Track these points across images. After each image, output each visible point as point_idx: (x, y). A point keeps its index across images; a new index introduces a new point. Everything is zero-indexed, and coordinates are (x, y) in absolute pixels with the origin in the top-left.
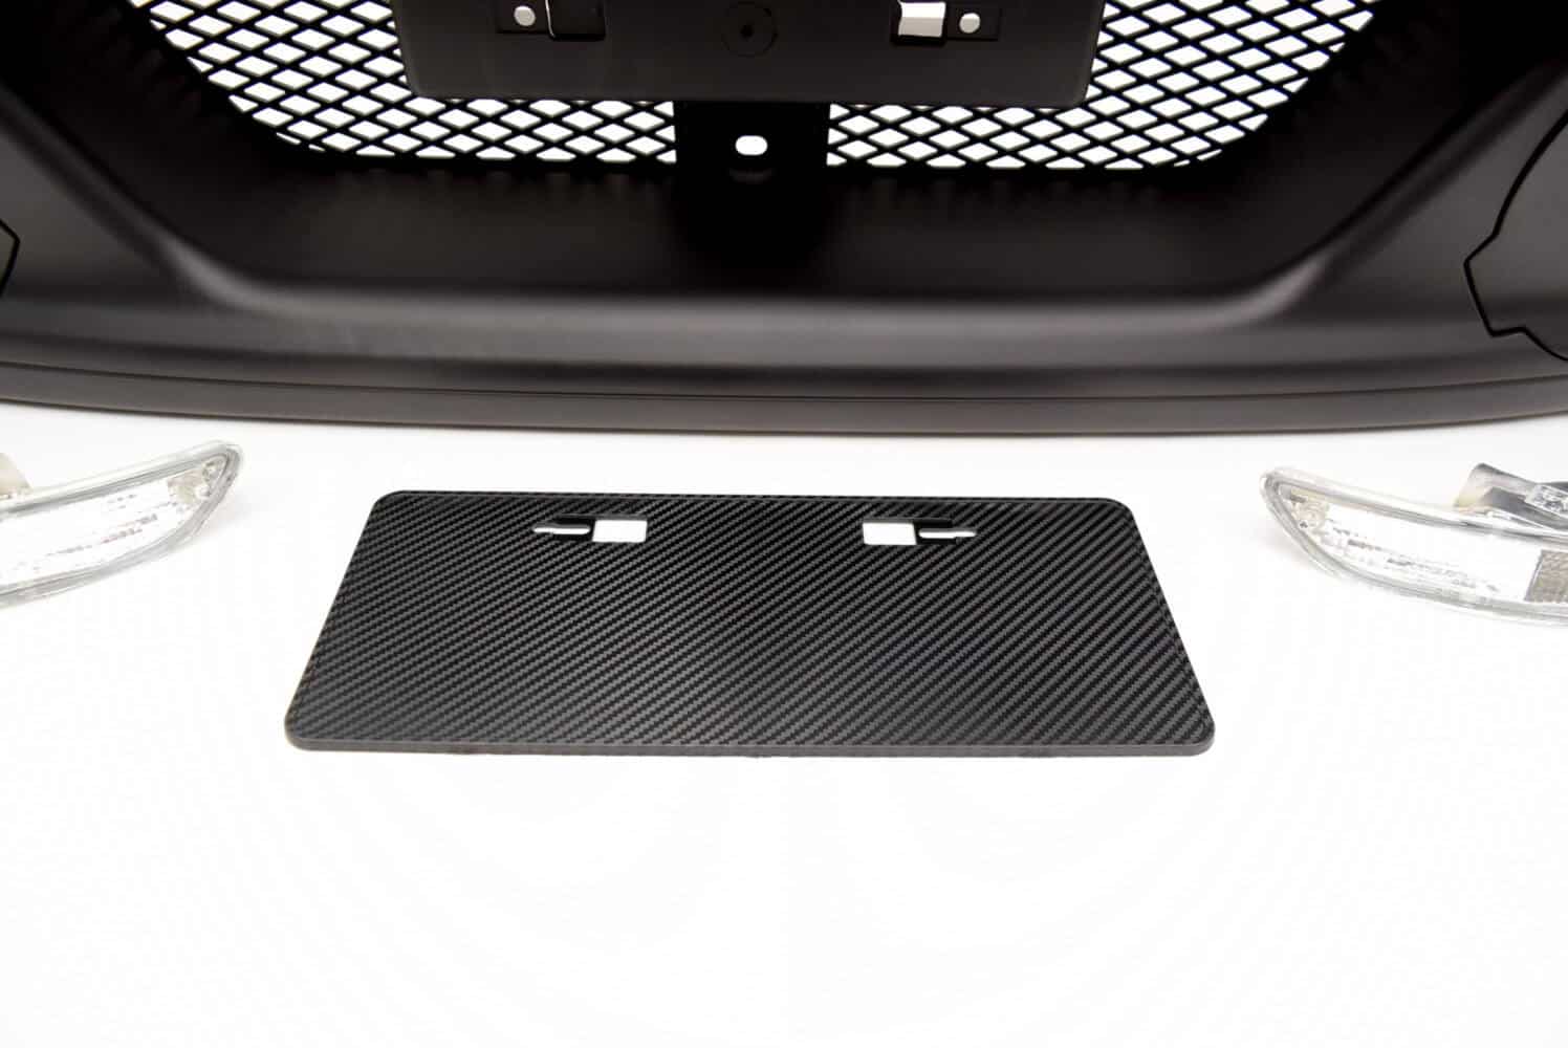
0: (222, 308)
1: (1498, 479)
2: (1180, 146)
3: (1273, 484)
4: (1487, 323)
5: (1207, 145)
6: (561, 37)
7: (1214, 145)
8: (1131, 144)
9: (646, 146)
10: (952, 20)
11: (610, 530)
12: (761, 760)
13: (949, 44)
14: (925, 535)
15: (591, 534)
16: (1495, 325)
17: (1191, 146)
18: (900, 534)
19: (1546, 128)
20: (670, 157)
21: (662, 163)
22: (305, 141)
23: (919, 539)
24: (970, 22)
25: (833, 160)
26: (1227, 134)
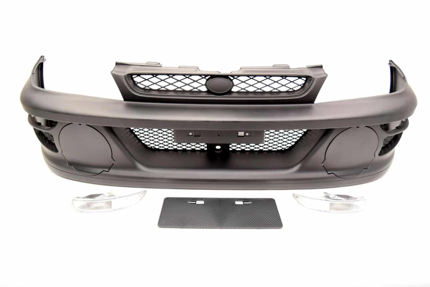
0: (143, 171)
1: (327, 194)
2: (282, 147)
3: (294, 195)
4: (327, 172)
5: (286, 147)
6: (195, 136)
7: (288, 147)
8: (275, 147)
9: (202, 147)
10: (245, 134)
11: (198, 202)
12: (222, 229)
13: (245, 137)
14: (245, 203)
15: (196, 203)
16: (329, 173)
17: (284, 147)
18: (241, 203)
19: (328, 144)
20: (206, 149)
22: (152, 147)
23: (243, 203)
24: (247, 134)
25: (230, 149)
26: (289, 145)
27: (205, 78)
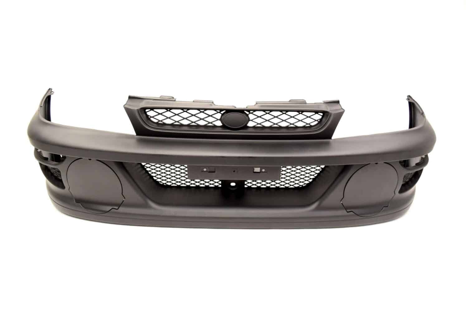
2: (300, 184)
4: (346, 211)
5: (304, 184)
6: (209, 172)
7: (305, 184)
8: (292, 184)
9: (216, 184)
10: (261, 170)
13: (261, 173)
16: (348, 211)
17: (301, 184)
19: (347, 181)
20: (220, 186)
21: (219, 187)
22: (163, 184)
24: (263, 170)
25: (246, 186)
26: (307, 182)
27: (220, 112)
